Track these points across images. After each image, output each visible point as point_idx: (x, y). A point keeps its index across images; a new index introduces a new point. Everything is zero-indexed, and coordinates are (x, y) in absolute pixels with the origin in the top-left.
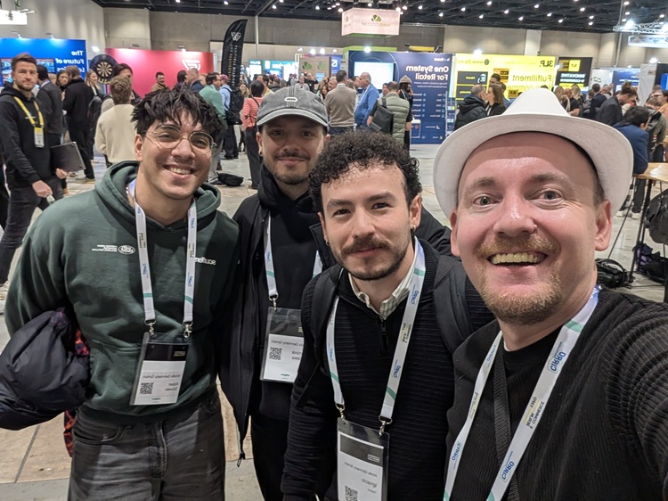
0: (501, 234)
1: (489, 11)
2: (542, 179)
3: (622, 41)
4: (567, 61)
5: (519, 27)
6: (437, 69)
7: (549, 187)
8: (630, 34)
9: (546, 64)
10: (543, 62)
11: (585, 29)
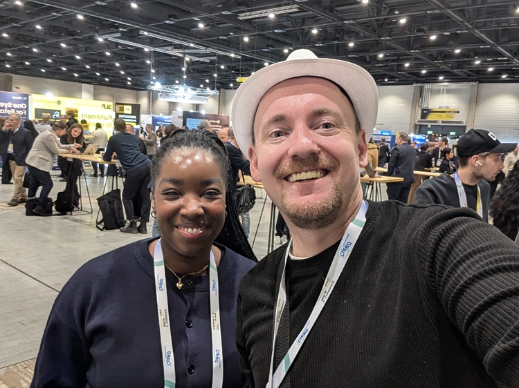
0: (295, 157)
1: (49, 67)
2: (320, 113)
3: (153, 97)
4: (122, 106)
5: (75, 81)
6: (16, 106)
7: (326, 119)
8: (159, 92)
9: (106, 107)
10: (104, 106)
11: (126, 87)
